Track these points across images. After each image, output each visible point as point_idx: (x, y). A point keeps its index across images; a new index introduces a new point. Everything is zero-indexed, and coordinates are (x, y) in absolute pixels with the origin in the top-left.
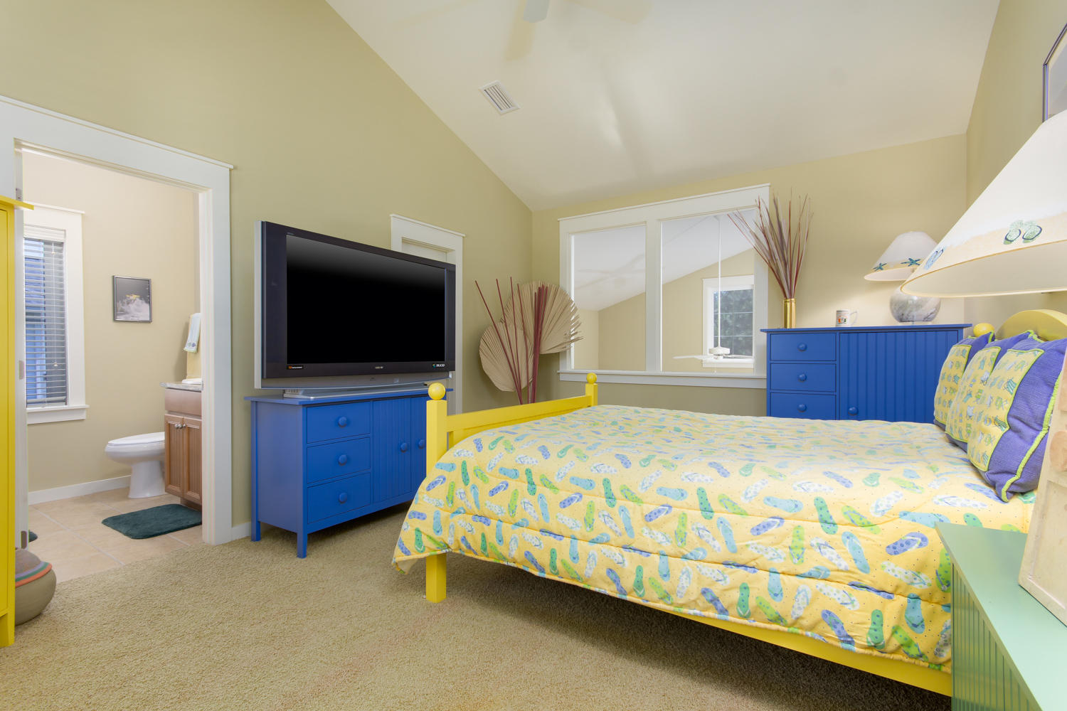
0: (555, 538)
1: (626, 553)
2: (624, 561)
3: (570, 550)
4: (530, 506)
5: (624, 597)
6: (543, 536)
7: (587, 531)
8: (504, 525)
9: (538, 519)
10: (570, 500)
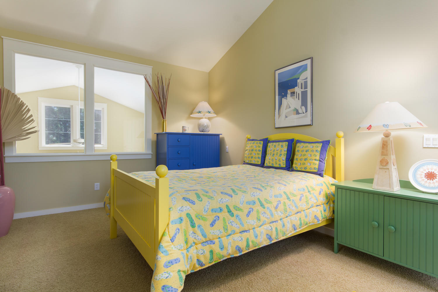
0: (247, 232)
1: (271, 225)
2: (272, 228)
3: (254, 234)
4: (234, 223)
5: (278, 240)
6: (243, 234)
7: (259, 223)
8: (223, 239)
9: (239, 227)
10: (249, 212)
